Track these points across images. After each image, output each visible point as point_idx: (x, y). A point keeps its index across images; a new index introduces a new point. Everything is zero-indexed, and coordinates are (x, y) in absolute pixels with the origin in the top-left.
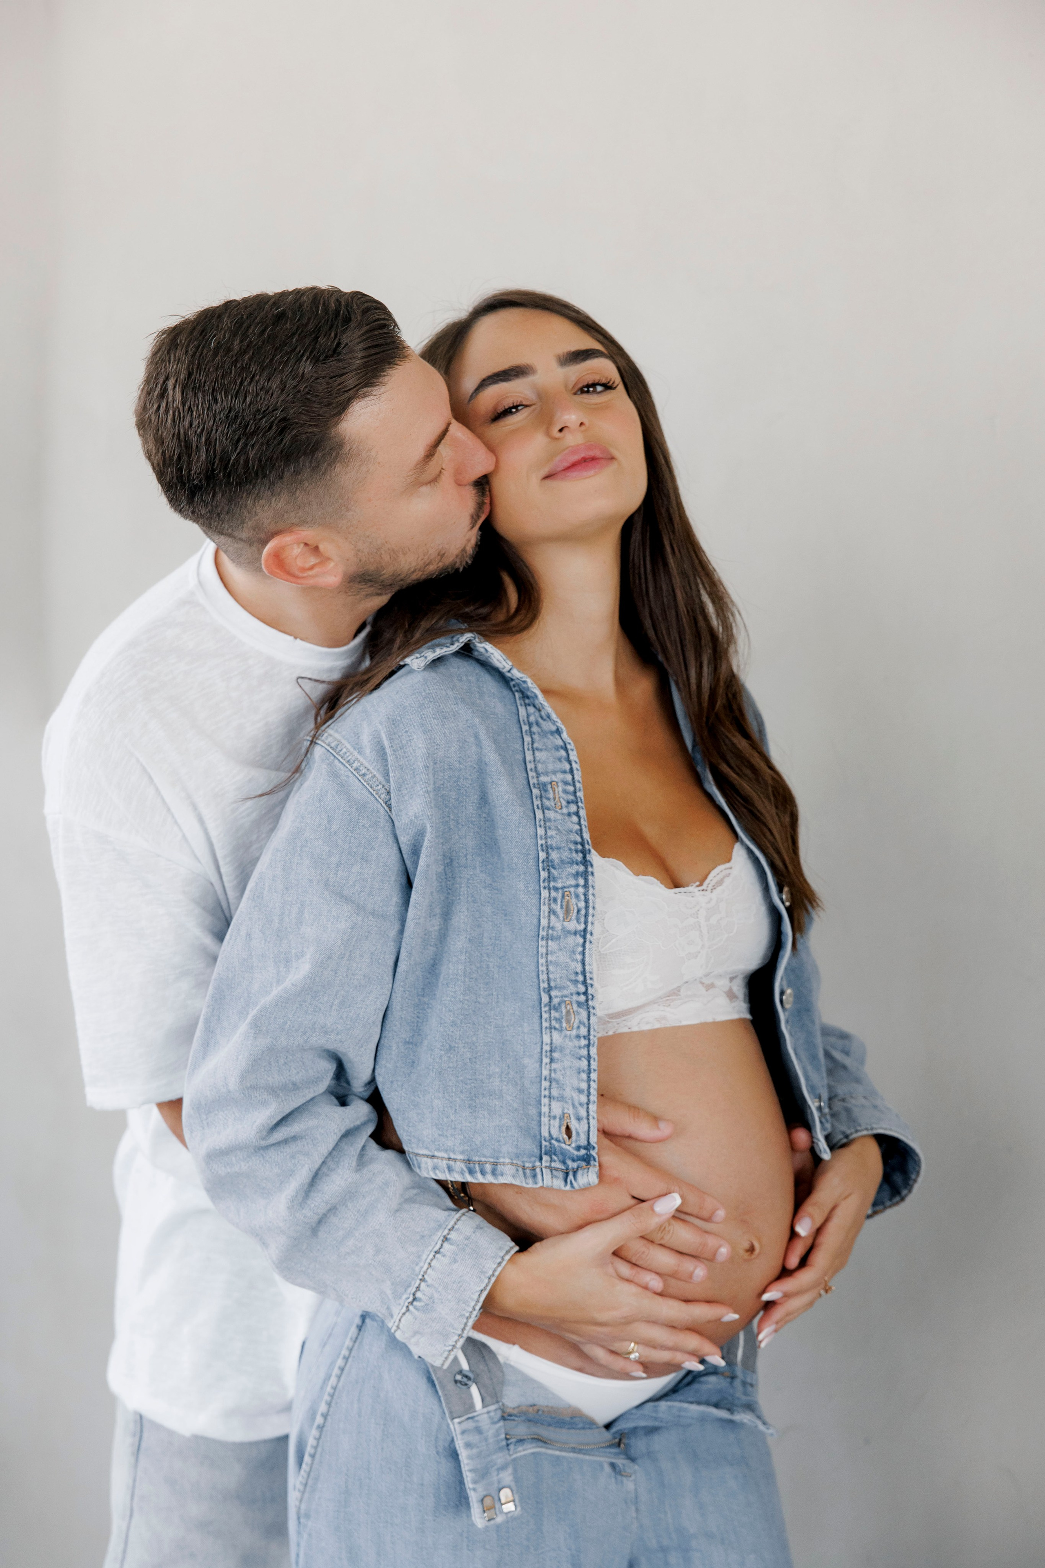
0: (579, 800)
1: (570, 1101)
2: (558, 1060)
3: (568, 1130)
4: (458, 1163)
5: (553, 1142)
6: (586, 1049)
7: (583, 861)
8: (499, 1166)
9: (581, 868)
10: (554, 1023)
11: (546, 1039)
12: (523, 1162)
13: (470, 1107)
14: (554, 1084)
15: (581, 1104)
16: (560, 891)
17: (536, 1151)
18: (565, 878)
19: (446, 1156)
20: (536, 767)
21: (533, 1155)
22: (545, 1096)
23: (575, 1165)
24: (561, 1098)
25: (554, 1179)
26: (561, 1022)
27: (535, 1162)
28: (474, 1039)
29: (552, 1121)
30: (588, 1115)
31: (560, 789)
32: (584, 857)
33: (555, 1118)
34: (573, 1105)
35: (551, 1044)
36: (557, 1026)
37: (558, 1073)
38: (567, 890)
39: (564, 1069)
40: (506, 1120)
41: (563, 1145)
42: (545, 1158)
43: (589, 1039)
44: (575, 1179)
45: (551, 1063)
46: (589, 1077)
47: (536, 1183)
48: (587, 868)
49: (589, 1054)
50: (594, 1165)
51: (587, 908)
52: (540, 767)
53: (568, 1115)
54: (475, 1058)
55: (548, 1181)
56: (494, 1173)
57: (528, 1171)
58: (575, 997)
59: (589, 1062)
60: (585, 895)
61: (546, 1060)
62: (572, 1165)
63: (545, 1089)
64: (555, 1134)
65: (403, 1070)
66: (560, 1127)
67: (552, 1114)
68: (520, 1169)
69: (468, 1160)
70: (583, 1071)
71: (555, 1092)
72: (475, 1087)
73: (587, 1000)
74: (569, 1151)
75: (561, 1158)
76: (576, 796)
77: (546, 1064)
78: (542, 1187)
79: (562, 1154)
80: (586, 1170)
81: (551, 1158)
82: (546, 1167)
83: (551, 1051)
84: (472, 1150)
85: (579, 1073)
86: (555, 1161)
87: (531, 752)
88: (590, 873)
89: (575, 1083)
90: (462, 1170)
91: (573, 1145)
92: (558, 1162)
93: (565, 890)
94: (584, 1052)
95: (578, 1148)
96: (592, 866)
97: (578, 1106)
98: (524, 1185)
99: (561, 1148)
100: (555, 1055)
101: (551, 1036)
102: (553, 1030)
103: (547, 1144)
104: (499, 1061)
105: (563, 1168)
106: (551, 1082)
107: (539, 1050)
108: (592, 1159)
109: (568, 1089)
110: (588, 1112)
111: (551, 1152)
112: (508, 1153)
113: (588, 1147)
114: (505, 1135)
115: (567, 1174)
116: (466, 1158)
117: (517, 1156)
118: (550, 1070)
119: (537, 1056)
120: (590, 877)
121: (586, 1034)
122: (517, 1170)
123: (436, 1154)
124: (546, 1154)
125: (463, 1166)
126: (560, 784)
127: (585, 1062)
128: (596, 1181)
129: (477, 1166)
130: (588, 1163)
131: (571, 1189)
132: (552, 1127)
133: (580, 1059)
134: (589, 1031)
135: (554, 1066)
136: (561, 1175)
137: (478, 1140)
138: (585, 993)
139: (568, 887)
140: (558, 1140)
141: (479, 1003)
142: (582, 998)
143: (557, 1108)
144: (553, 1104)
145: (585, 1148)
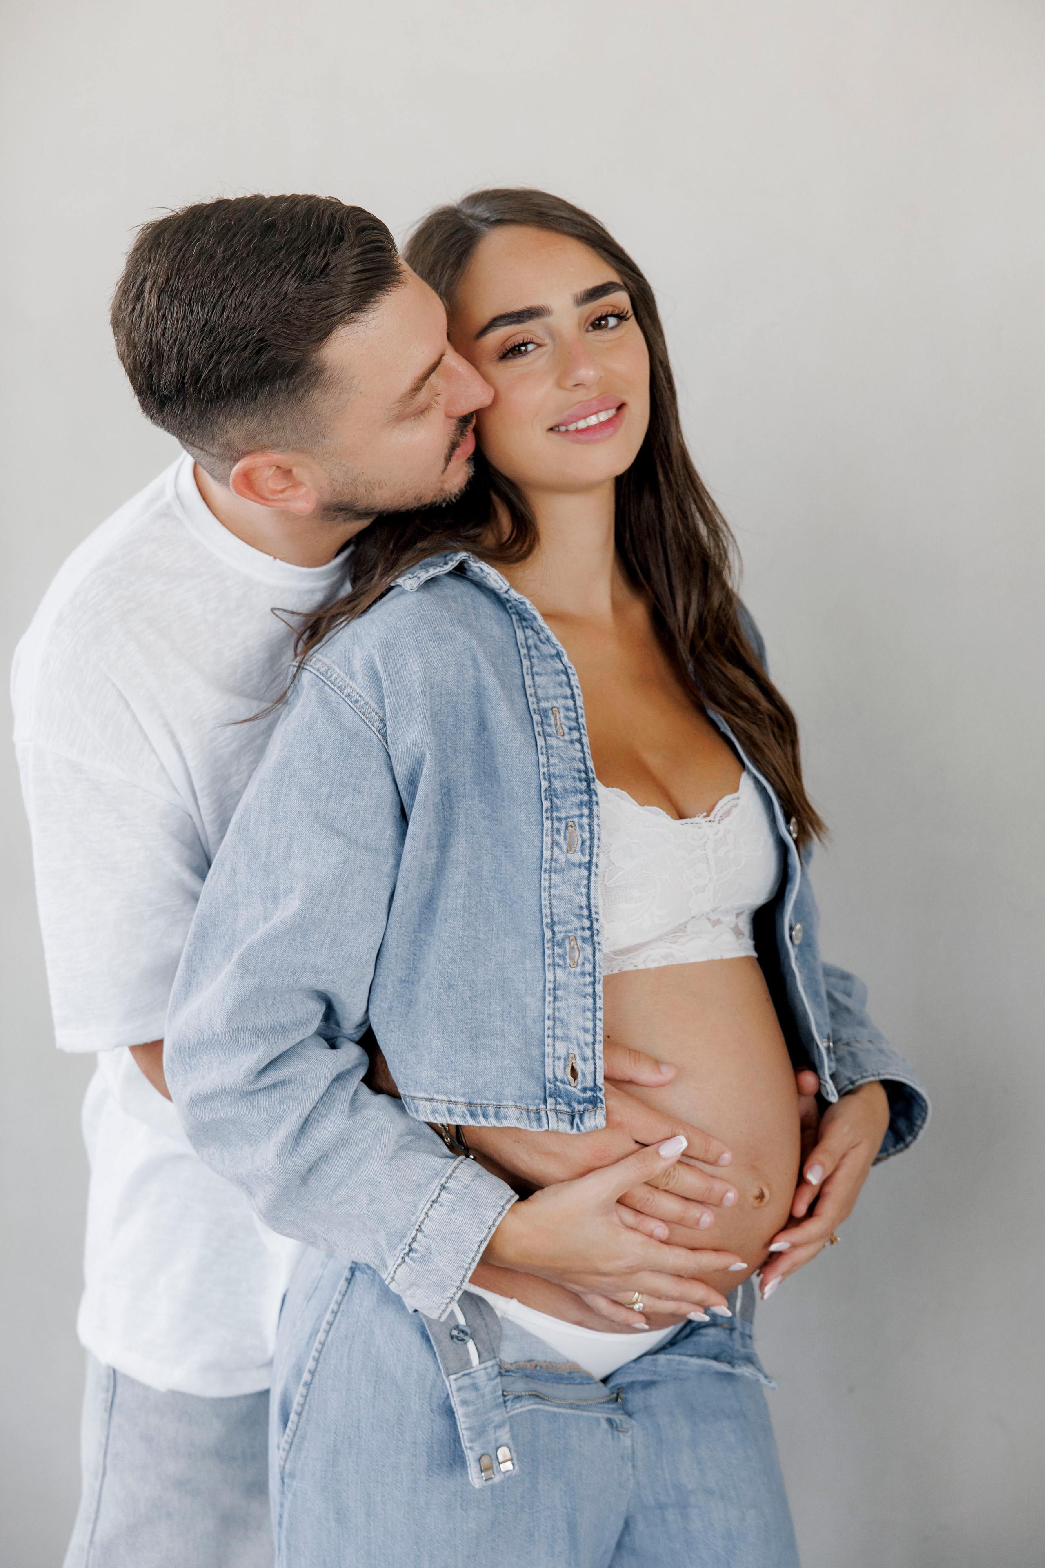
0: (581, 727)
1: (575, 1041)
2: (562, 998)
3: (573, 1071)
4: (459, 1106)
5: (558, 1083)
6: (591, 986)
7: (587, 790)
8: (502, 1109)
9: (586, 798)
10: (557, 960)
11: (550, 976)
12: (527, 1104)
13: (471, 1047)
14: (558, 1023)
15: (586, 1044)
16: (564, 822)
17: (541, 1094)
18: (569, 807)
19: (446, 1098)
20: (535, 693)
21: (537, 1098)
22: (549, 1036)
23: (581, 1107)
24: (566, 1038)
25: (560, 1123)
26: (564, 959)
27: (539, 1104)
28: (474, 976)
29: (556, 1062)
30: (594, 1056)
31: (562, 715)
32: (589, 786)
33: (559, 1058)
34: (579, 1045)
35: (555, 981)
36: (561, 963)
37: (562, 1011)
38: (571, 820)
39: (569, 1007)
40: (508, 1061)
41: (568, 1087)
42: (550, 1100)
43: (594, 976)
44: (582, 1122)
45: (554, 1001)
46: (594, 1016)
47: (541, 1127)
48: (591, 797)
49: (594, 991)
50: (602, 1108)
51: (592, 839)
52: (540, 691)
53: (572, 1055)
54: (475, 996)
55: (553, 1124)
56: (497, 1116)
57: (532, 1114)
58: (579, 933)
59: (594, 1000)
60: (590, 825)
61: (549, 998)
62: (578, 1107)
63: (549, 1029)
64: (559, 1075)
65: (399, 1009)
66: (565, 1068)
67: (557, 1055)
68: (524, 1112)
69: (470, 1103)
70: (589, 1010)
71: (559, 1032)
72: (475, 1027)
73: (592, 936)
74: (575, 1093)
75: (566, 1100)
76: (578, 723)
77: (550, 1002)
78: (547, 1131)
79: (567, 1096)
80: (593, 1113)
81: (556, 1100)
82: (551, 1110)
83: (554, 989)
84: (474, 1093)
85: (584, 1011)
86: (560, 1104)
87: (530, 677)
88: (594, 803)
89: (580, 1021)
90: (464, 1113)
91: (579, 1087)
92: (563, 1105)
93: (569, 820)
94: (590, 990)
95: (584, 1090)
96: (596, 795)
97: (584, 1046)
98: (529, 1128)
99: (567, 1090)
100: (559, 993)
101: (554, 973)
102: (556, 967)
103: (552, 1085)
104: (500, 1000)
105: (569, 1110)
106: (554, 1021)
107: (542, 988)
108: (599, 1101)
109: (572, 1029)
110: (594, 1052)
111: (556, 1094)
112: (511, 1094)
113: (595, 1088)
114: (508, 1076)
115: (573, 1117)
116: (467, 1101)
117: (521, 1099)
118: (554, 1009)
119: (539, 994)
120: (595, 807)
121: (591, 970)
122: (522, 1113)
123: (436, 1097)
124: (550, 1096)
125: (464, 1108)
126: (561, 710)
127: (591, 1000)
128: (604, 1124)
129: (479, 1109)
130: (595, 1105)
131: (578, 1133)
132: (556, 1068)
133: (585, 997)
134: (594, 968)
135: (558, 1004)
136: (567, 1118)
137: (479, 1082)
138: (591, 928)
139: (572, 817)
140: (563, 1082)
141: (479, 939)
142: (587, 933)
143: (561, 1049)
144: (557, 1044)
145: (591, 1090)
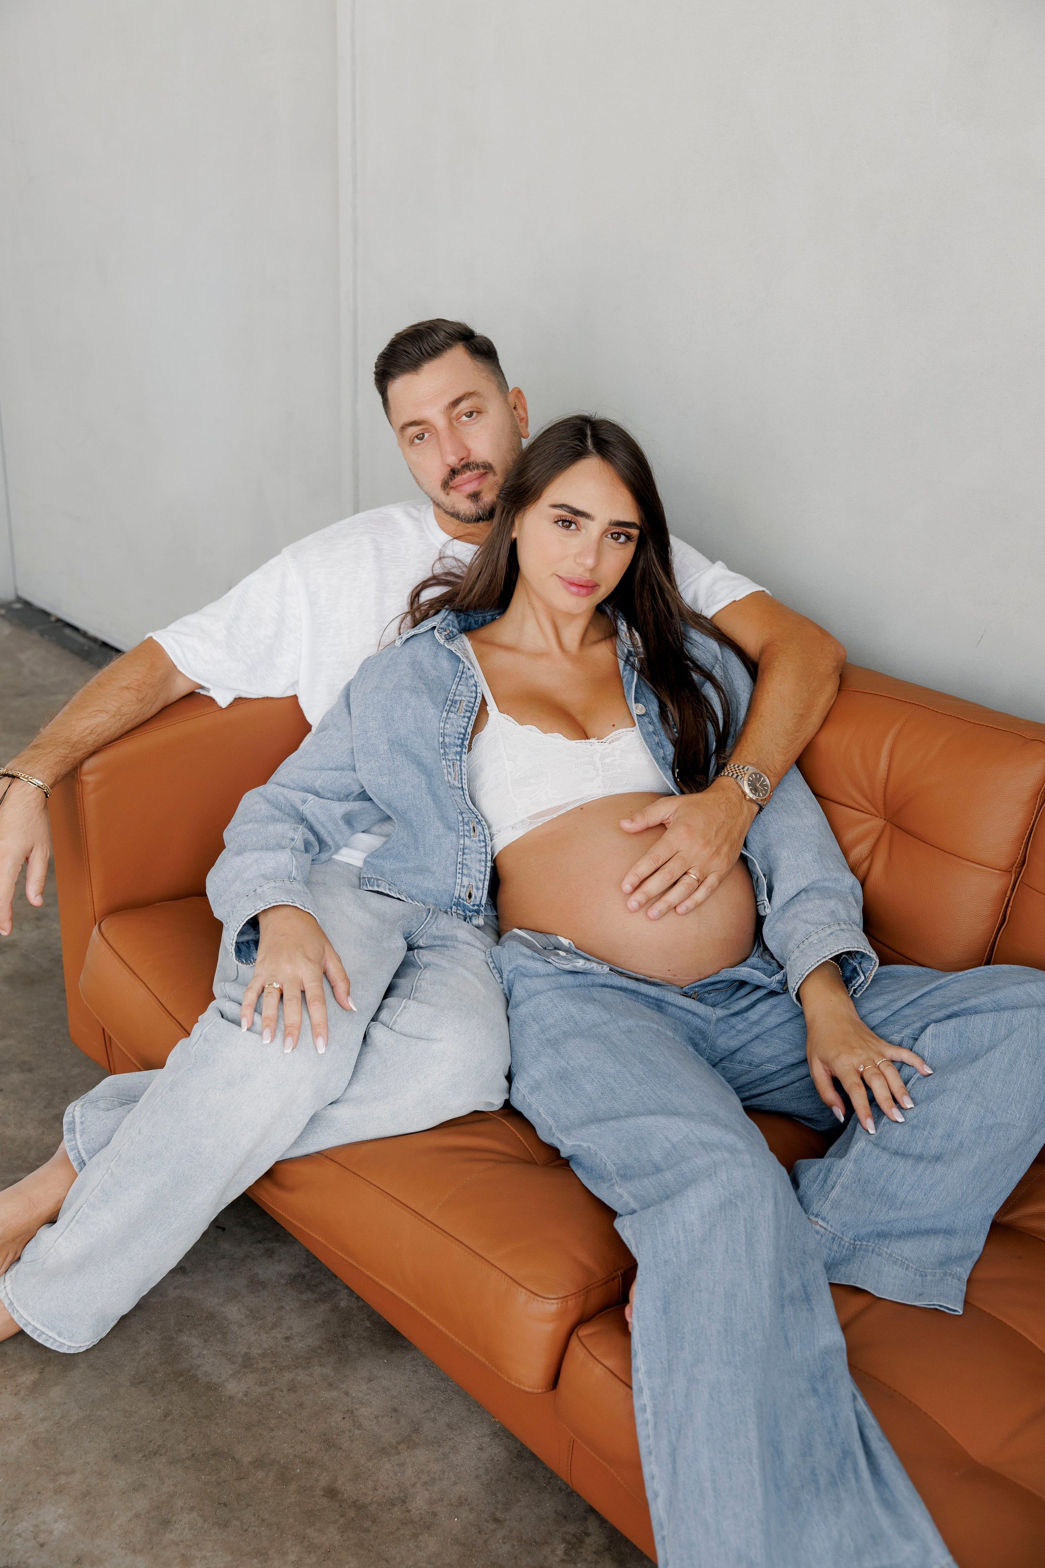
1: (474, 878)
3: (470, 896)
10: (466, 832)
11: (462, 842)
14: (464, 866)
22: (459, 873)
23: (471, 914)
24: (469, 876)
30: (483, 888)
31: (465, 704)
33: (464, 887)
37: (468, 861)
46: (485, 865)
59: (486, 856)
61: (460, 853)
63: (458, 870)
64: (463, 895)
70: (483, 861)
71: (465, 871)
89: (478, 867)
94: (484, 850)
95: (473, 905)
97: (478, 881)
100: (466, 851)
107: (455, 850)
109: (472, 871)
110: (483, 885)
113: (480, 905)
118: (463, 859)
126: (466, 702)
127: (484, 856)
140: (463, 899)
143: (466, 881)
144: (464, 878)
145: (477, 906)
